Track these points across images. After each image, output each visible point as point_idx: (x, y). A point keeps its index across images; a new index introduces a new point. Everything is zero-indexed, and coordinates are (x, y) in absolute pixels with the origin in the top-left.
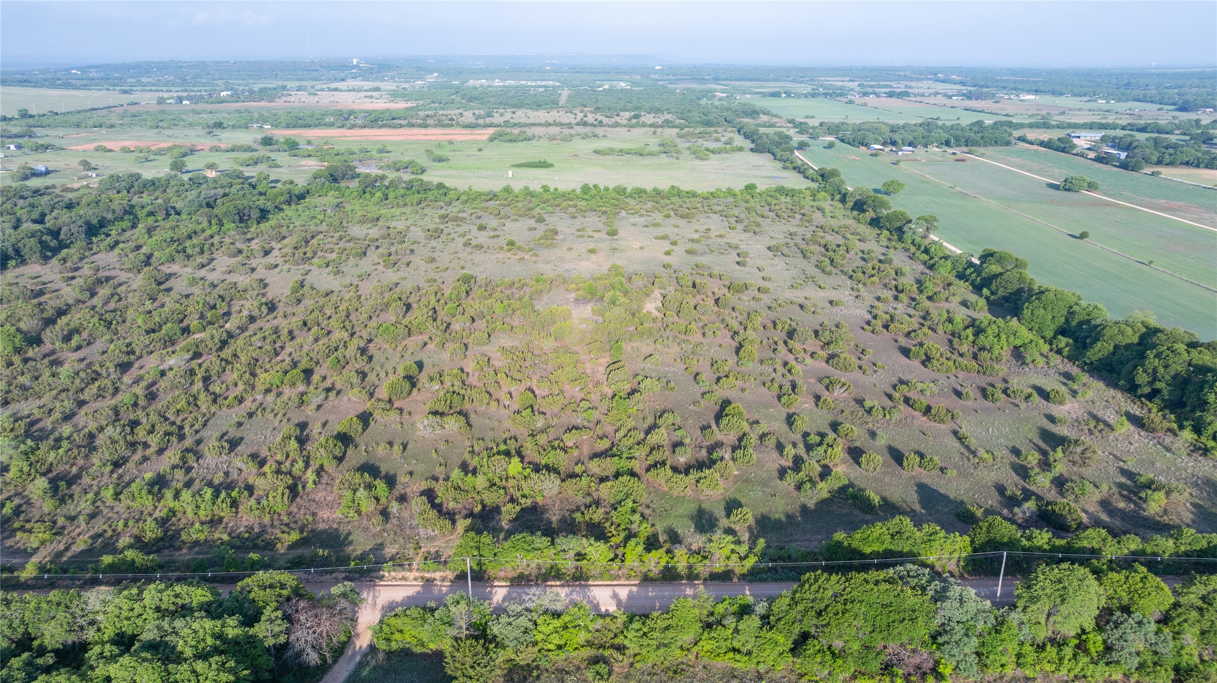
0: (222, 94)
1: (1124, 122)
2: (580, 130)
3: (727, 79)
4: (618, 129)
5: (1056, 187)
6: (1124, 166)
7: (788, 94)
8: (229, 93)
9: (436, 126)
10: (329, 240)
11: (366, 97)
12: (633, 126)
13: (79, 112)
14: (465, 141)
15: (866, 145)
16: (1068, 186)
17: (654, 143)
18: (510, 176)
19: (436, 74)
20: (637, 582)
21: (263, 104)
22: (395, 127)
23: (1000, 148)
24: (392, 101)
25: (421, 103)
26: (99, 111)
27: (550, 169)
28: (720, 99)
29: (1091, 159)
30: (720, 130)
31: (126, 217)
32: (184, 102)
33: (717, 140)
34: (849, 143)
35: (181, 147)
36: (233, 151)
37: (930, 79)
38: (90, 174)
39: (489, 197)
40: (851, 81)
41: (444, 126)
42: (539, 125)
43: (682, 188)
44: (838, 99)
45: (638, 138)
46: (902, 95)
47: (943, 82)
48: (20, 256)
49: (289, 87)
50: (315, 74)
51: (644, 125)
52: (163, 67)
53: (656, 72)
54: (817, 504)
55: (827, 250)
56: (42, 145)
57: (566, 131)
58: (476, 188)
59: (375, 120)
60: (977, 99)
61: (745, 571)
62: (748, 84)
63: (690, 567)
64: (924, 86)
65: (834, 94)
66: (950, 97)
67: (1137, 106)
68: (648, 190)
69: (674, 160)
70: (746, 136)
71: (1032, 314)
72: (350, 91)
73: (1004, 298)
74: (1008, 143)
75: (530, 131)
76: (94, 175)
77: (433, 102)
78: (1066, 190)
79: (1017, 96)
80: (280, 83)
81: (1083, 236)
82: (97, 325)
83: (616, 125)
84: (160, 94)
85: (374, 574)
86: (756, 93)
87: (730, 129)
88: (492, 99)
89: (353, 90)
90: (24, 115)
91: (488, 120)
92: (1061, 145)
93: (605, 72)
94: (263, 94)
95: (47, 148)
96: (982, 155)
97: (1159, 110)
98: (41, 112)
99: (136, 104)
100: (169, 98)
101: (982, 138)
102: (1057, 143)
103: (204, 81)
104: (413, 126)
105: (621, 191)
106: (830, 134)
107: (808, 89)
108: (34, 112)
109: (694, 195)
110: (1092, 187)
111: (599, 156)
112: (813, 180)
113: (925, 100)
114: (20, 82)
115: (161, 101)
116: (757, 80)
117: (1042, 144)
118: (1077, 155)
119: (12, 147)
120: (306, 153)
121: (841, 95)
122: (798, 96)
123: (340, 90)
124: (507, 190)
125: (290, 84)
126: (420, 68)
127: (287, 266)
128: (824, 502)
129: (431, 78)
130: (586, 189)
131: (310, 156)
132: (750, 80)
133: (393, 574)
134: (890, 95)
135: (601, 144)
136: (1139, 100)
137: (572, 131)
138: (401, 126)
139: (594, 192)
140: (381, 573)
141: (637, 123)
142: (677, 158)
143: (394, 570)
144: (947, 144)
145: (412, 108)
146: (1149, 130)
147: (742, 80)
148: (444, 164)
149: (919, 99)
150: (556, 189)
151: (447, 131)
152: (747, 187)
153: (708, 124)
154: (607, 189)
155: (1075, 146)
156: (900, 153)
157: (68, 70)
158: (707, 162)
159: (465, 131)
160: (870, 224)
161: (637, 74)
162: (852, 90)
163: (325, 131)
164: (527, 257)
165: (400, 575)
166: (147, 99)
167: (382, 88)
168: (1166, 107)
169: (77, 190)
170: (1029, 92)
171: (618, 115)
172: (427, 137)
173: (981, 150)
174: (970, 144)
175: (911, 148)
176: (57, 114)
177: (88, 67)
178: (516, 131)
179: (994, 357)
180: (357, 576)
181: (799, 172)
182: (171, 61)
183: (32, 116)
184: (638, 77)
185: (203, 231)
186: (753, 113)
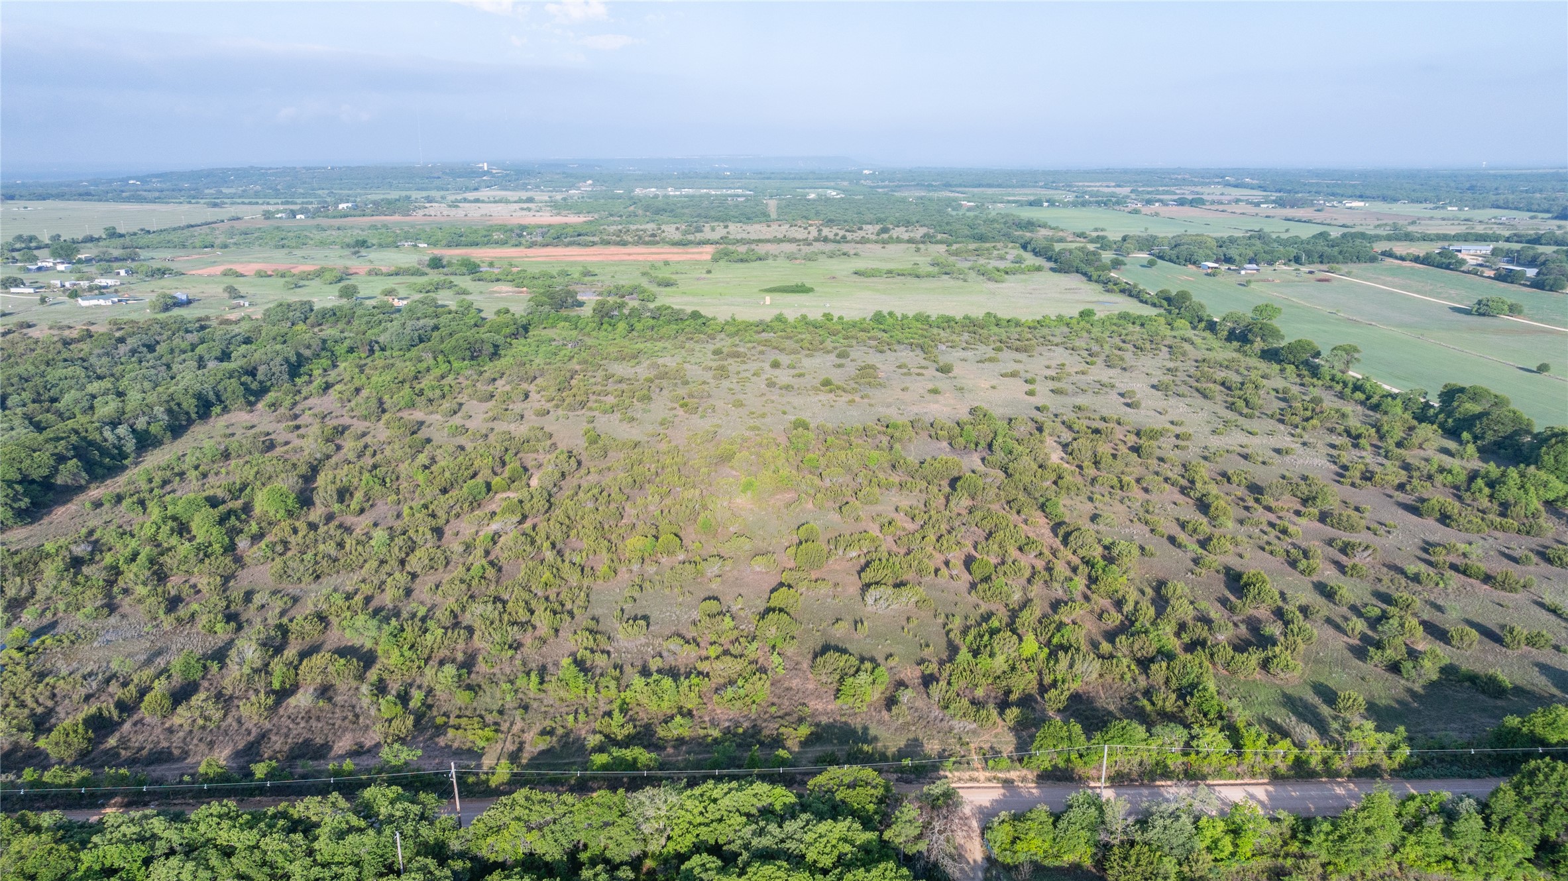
0: (341, 206)
1: (1507, 233)
2: (819, 246)
3: (960, 185)
4: (868, 246)
5: (1467, 312)
6: (1537, 284)
7: (1052, 203)
8: (350, 205)
9: (636, 243)
10: (592, 380)
11: (522, 209)
12: (884, 242)
13: (174, 229)
14: (683, 261)
15: (1194, 263)
16: (1483, 310)
17: (923, 262)
18: (768, 302)
19: (590, 182)
20: (1266, 781)
21: (397, 218)
22: (586, 245)
23: (1364, 265)
24: (558, 214)
25: (596, 216)
26: (198, 229)
27: (811, 294)
28: (970, 209)
29: (1489, 277)
30: (999, 245)
31: (323, 354)
32: (298, 217)
33: (1002, 258)
34: (1171, 261)
35: (332, 270)
36: (397, 274)
37: (1218, 183)
38: (242, 302)
39: (760, 328)
40: (1119, 186)
41: (647, 243)
42: (768, 241)
43: (999, 315)
44: (1117, 207)
45: (899, 256)
46: (1196, 202)
47: (1236, 186)
48: (221, 402)
49: (413, 198)
50: (437, 182)
51: (899, 240)
52: (244, 175)
53: (867, 177)
54: (1424, 687)
55: (1229, 389)
56: (159, 270)
57: (806, 249)
58: (739, 318)
59: (557, 237)
60: (1292, 207)
61: (1396, 766)
62: (990, 191)
63: (1325, 761)
64: (1212, 192)
65: (1107, 202)
66: (1258, 205)
67: (1504, 215)
68: (957, 318)
69: (961, 283)
70: (1036, 253)
71: (1556, 460)
72: (495, 202)
73: (1495, 443)
74: (1373, 259)
75: (761, 249)
76: (247, 304)
77: (611, 215)
78: (1480, 314)
79: (1340, 202)
80: (404, 194)
81: (1543, 368)
82: (371, 483)
83: (863, 241)
84: (265, 207)
85: (934, 775)
86: (1009, 202)
87: (1011, 245)
88: (686, 211)
89: (500, 201)
90: (113, 234)
91: (699, 236)
92: (1444, 260)
93: (801, 178)
94: (390, 207)
95: (164, 273)
96: (1349, 274)
97: (1532, 218)
98: (131, 231)
99: (238, 219)
100: (278, 212)
101: (1340, 253)
102: (1438, 258)
103: (301, 191)
104: (608, 243)
105: (923, 319)
106: (1141, 250)
107: (1070, 197)
108: (123, 231)
109: (1018, 324)
110: (1513, 310)
111: (862, 279)
112: (1154, 305)
113: (1229, 208)
114: (80, 195)
115: (268, 215)
116: (999, 186)
117: (1416, 259)
118: (1469, 272)
119: (123, 273)
120: (494, 277)
121: (1118, 203)
122: (1065, 205)
123: (483, 202)
124: (780, 319)
125: (415, 195)
126: (566, 175)
127: (560, 412)
128: (1432, 685)
129: (587, 186)
130: (878, 318)
131: (498, 280)
132: (990, 186)
133: (957, 774)
134: (1181, 202)
135: (860, 265)
136: (1498, 207)
137: (811, 248)
138: (594, 244)
139: (890, 321)
140: (942, 773)
141: (890, 237)
142: (965, 281)
143: (957, 770)
144: (1297, 260)
145: (591, 222)
146: (1543, 241)
147: (979, 186)
148: (674, 289)
149: (1221, 207)
150: (840, 318)
151: (653, 249)
152: (1082, 314)
153: (981, 238)
154: (905, 317)
155: (1463, 262)
156: (1243, 272)
157: (125, 180)
158: (1004, 285)
159: (675, 249)
160: (1261, 357)
161: (843, 179)
162: (1127, 197)
163: (498, 250)
164: (857, 399)
165: (966, 775)
166: (251, 214)
167: (536, 198)
168: (1541, 215)
169: (237, 322)
170: (1353, 197)
171: (860, 229)
172: (631, 257)
173: (1344, 268)
174: (1325, 260)
175: (1254, 266)
176: (149, 232)
177: (148, 176)
178: (742, 249)
179: (1529, 514)
180: (913, 776)
181: (1130, 295)
182: (252, 167)
183: (121, 236)
184: (846, 183)
185: (428, 370)
186: (1030, 225)
